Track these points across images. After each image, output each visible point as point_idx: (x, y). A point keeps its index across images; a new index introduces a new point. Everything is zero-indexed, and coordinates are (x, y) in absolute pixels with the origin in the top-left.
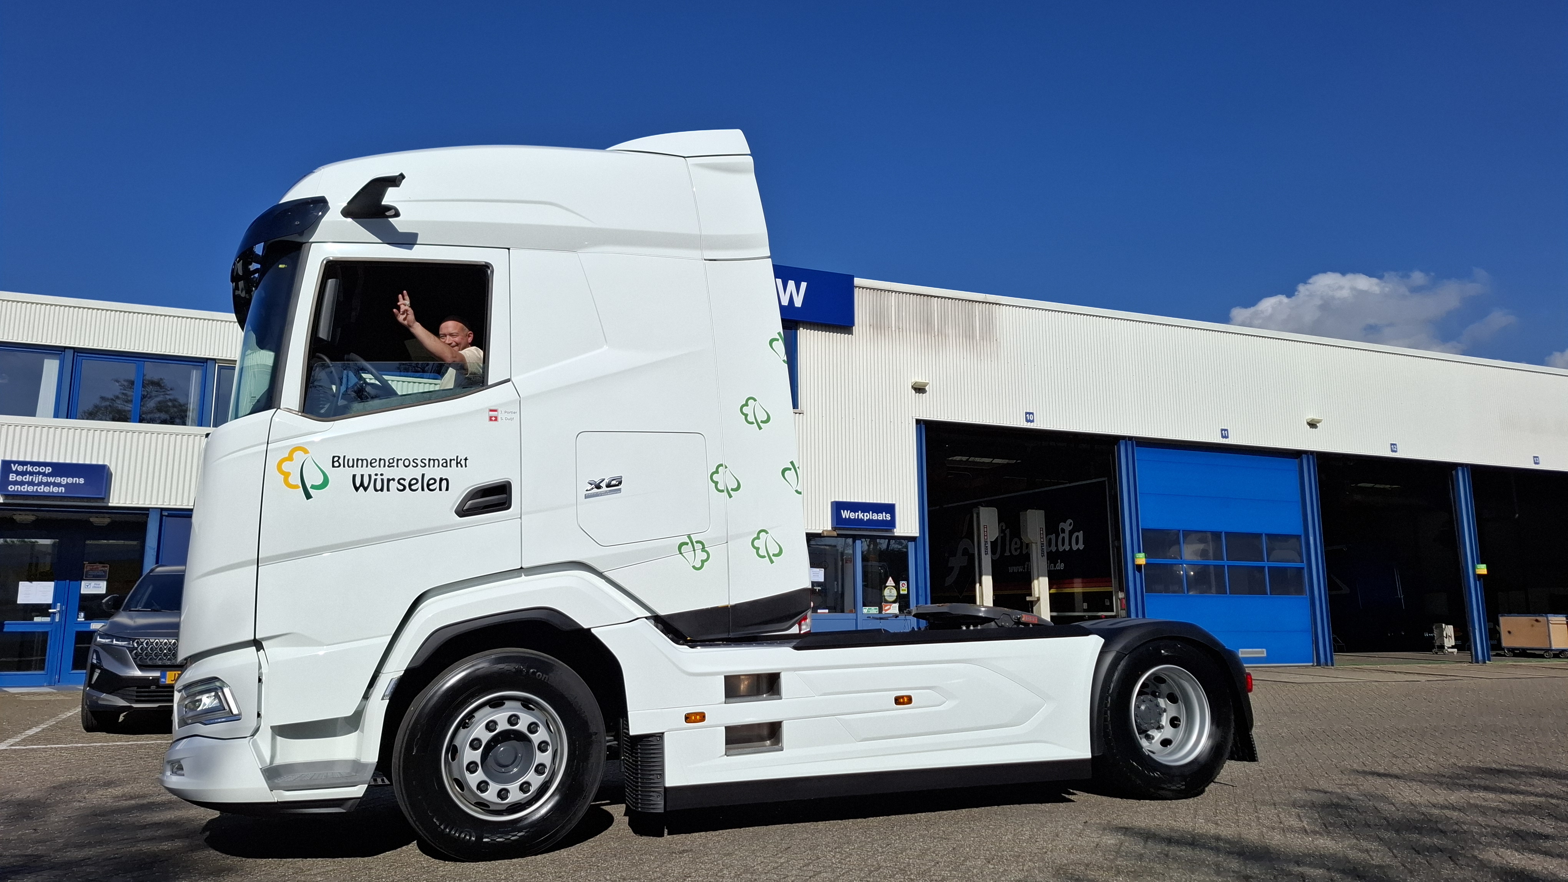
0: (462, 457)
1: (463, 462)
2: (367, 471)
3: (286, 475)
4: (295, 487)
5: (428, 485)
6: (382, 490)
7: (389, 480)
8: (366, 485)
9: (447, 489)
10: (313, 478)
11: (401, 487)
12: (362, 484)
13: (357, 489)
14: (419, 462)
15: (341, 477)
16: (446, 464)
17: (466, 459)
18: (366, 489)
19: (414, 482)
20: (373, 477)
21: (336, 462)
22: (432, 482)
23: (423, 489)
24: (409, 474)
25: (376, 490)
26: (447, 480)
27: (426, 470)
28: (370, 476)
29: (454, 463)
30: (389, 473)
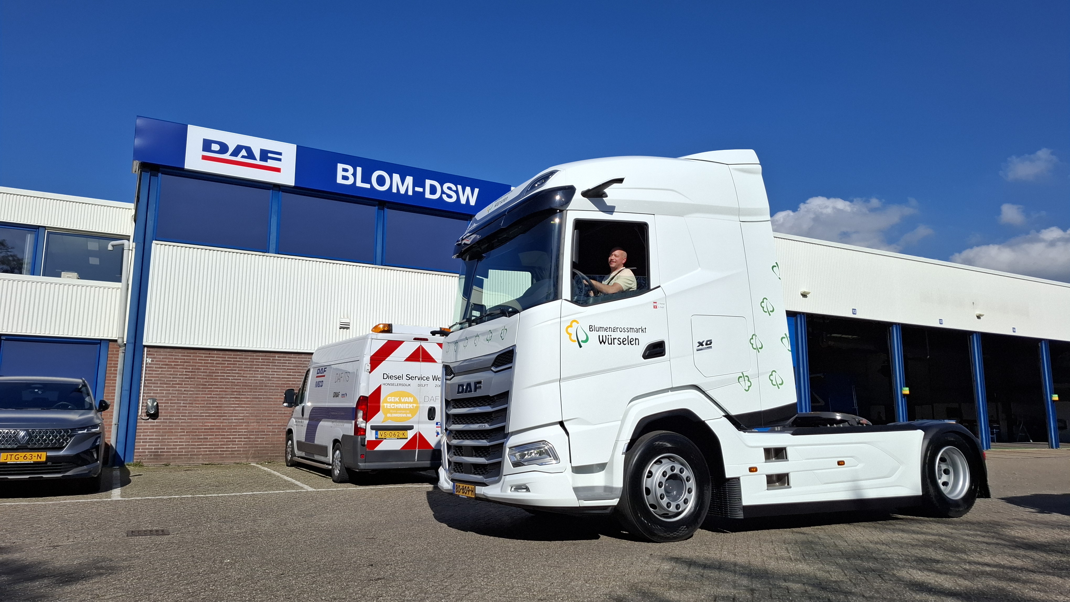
0: (643, 327)
1: (644, 330)
2: (605, 333)
3: (570, 334)
4: (574, 341)
5: (631, 342)
6: (611, 344)
7: (614, 339)
8: (604, 341)
9: (638, 345)
10: (582, 337)
11: (619, 343)
12: (603, 341)
13: (601, 343)
14: (626, 329)
15: (594, 336)
16: (637, 331)
17: (645, 329)
18: (604, 343)
19: (624, 340)
20: (607, 337)
21: (591, 328)
22: (632, 340)
23: (628, 344)
24: (623, 335)
25: (609, 344)
26: (638, 339)
27: (629, 334)
28: (606, 336)
29: (640, 330)
30: (614, 335)
